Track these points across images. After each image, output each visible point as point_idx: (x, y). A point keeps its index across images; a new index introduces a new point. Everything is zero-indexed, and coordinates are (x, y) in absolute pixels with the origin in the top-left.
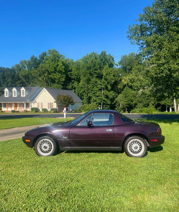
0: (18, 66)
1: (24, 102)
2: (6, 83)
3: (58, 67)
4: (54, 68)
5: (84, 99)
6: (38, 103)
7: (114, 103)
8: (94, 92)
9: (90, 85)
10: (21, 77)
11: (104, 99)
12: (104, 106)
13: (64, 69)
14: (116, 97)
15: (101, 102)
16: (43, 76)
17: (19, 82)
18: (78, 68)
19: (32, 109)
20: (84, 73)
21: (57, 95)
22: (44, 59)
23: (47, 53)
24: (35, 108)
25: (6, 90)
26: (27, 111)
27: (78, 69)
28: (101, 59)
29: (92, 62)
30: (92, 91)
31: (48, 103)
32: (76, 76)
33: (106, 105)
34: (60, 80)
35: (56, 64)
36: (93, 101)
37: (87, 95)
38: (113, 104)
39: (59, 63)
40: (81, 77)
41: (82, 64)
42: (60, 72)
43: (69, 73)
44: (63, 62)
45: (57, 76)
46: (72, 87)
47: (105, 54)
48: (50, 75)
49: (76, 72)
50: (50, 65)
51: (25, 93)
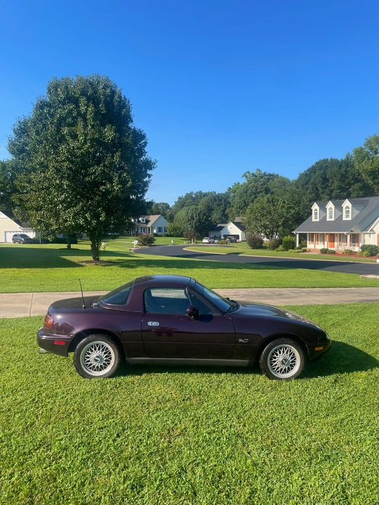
0: (359, 151)
2: (329, 192)
6: (378, 235)
10: (363, 175)
17: (356, 187)
19: (364, 248)
24: (369, 246)
25: (315, 207)
26: (351, 253)
51: (350, 212)
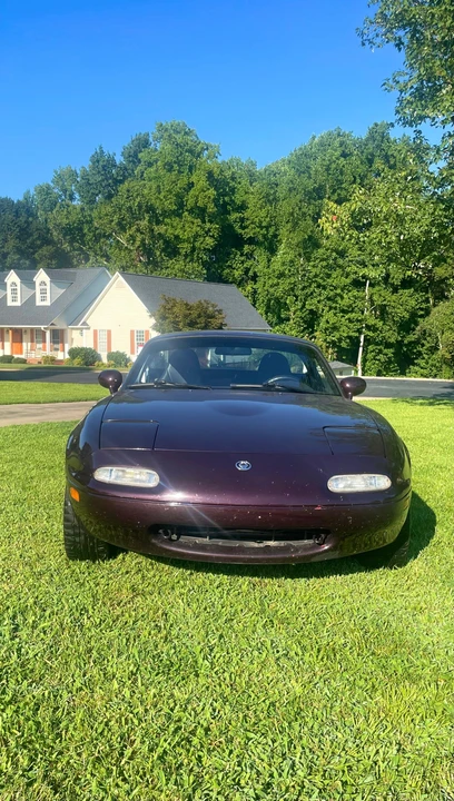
0: (45, 191)
1: (42, 327)
3: (192, 192)
4: (175, 195)
5: (288, 320)
6: (95, 332)
7: (412, 337)
8: (332, 293)
9: (314, 266)
10: (55, 233)
11: (371, 321)
12: (371, 348)
13: (216, 201)
14: (422, 313)
15: (357, 334)
16: (134, 228)
17: (45, 253)
18: (271, 198)
19: (74, 353)
20: (292, 214)
21: (163, 302)
22: (139, 161)
23: (151, 139)
24: (82, 349)
26: (53, 361)
27: (270, 200)
28: (367, 158)
29: (328, 169)
30: (324, 288)
31: (132, 332)
32: (261, 228)
33: (377, 344)
34: (197, 244)
35: (183, 182)
36: (326, 329)
37: (303, 306)
38: (410, 343)
39: (194, 179)
40: (283, 232)
41: (285, 179)
42: (200, 212)
43: (234, 216)
44: (210, 175)
45: (186, 228)
46: (247, 270)
47: (383, 137)
48: (158, 223)
49: (263, 213)
50: (159, 186)
51: (48, 291)
